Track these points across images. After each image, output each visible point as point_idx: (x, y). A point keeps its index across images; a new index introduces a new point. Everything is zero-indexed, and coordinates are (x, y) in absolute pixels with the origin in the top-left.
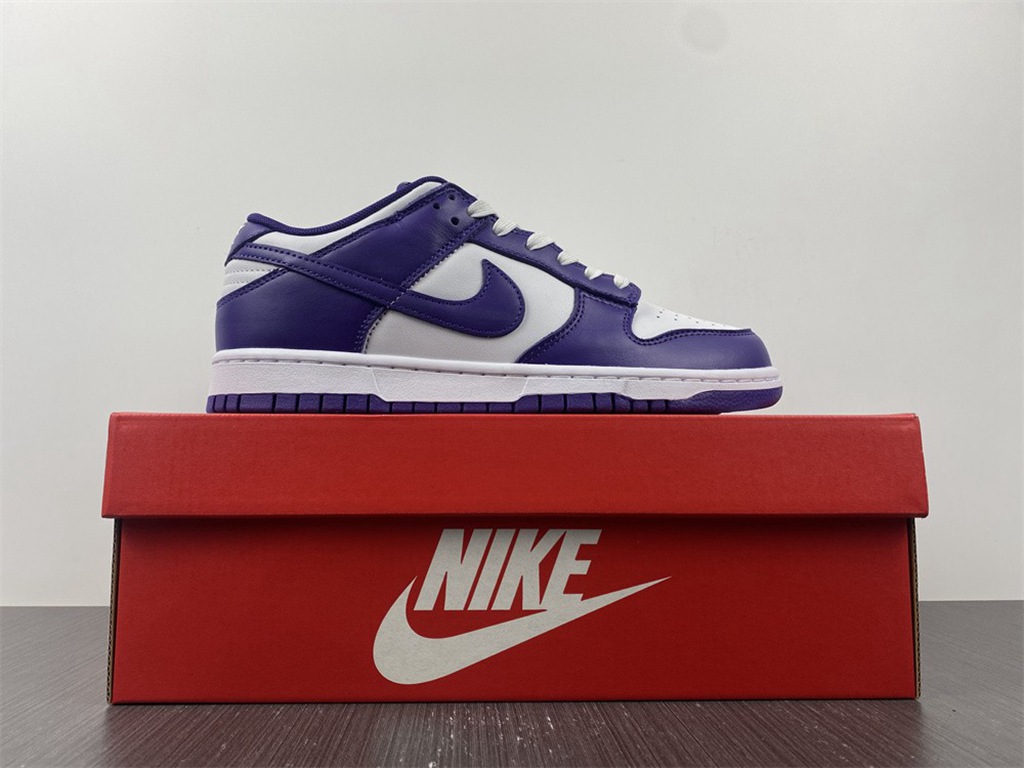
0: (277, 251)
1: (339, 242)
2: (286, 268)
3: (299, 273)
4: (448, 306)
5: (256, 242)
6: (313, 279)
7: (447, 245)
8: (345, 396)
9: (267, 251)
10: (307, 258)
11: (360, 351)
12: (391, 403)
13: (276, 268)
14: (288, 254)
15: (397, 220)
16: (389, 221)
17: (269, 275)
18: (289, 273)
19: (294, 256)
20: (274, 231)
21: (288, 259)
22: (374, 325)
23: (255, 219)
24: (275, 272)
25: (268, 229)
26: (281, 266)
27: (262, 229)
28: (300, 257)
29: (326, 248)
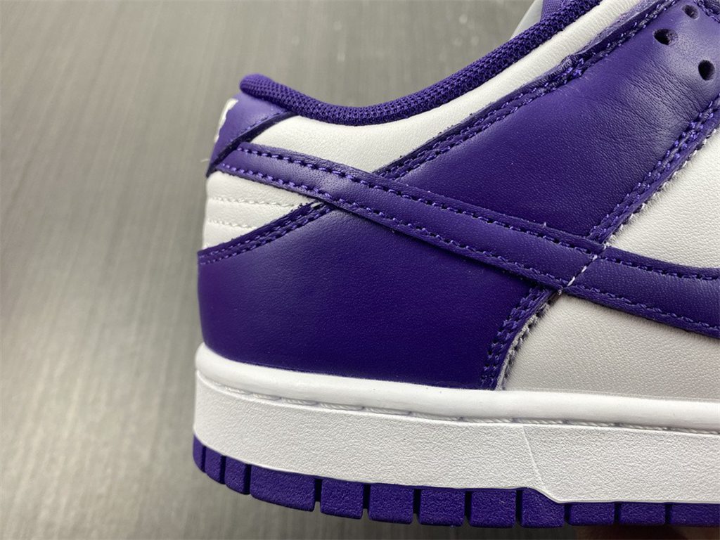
0: (303, 164)
1: (441, 138)
2: (325, 203)
3: (355, 215)
4: (702, 282)
5: (259, 140)
6: (387, 228)
7: (688, 129)
8: (469, 493)
9: (284, 163)
10: (370, 181)
11: (491, 385)
12: (568, 506)
13: (305, 201)
14: (329, 170)
15: (571, 78)
16: (554, 80)
17: (292, 217)
18: (334, 214)
19: (343, 175)
20: (296, 114)
21: (331, 183)
22: (525, 328)
23: (254, 89)
24: (303, 210)
25: (281, 112)
26: (318, 199)
27: (268, 111)
28: (356, 180)
29: (413, 155)
